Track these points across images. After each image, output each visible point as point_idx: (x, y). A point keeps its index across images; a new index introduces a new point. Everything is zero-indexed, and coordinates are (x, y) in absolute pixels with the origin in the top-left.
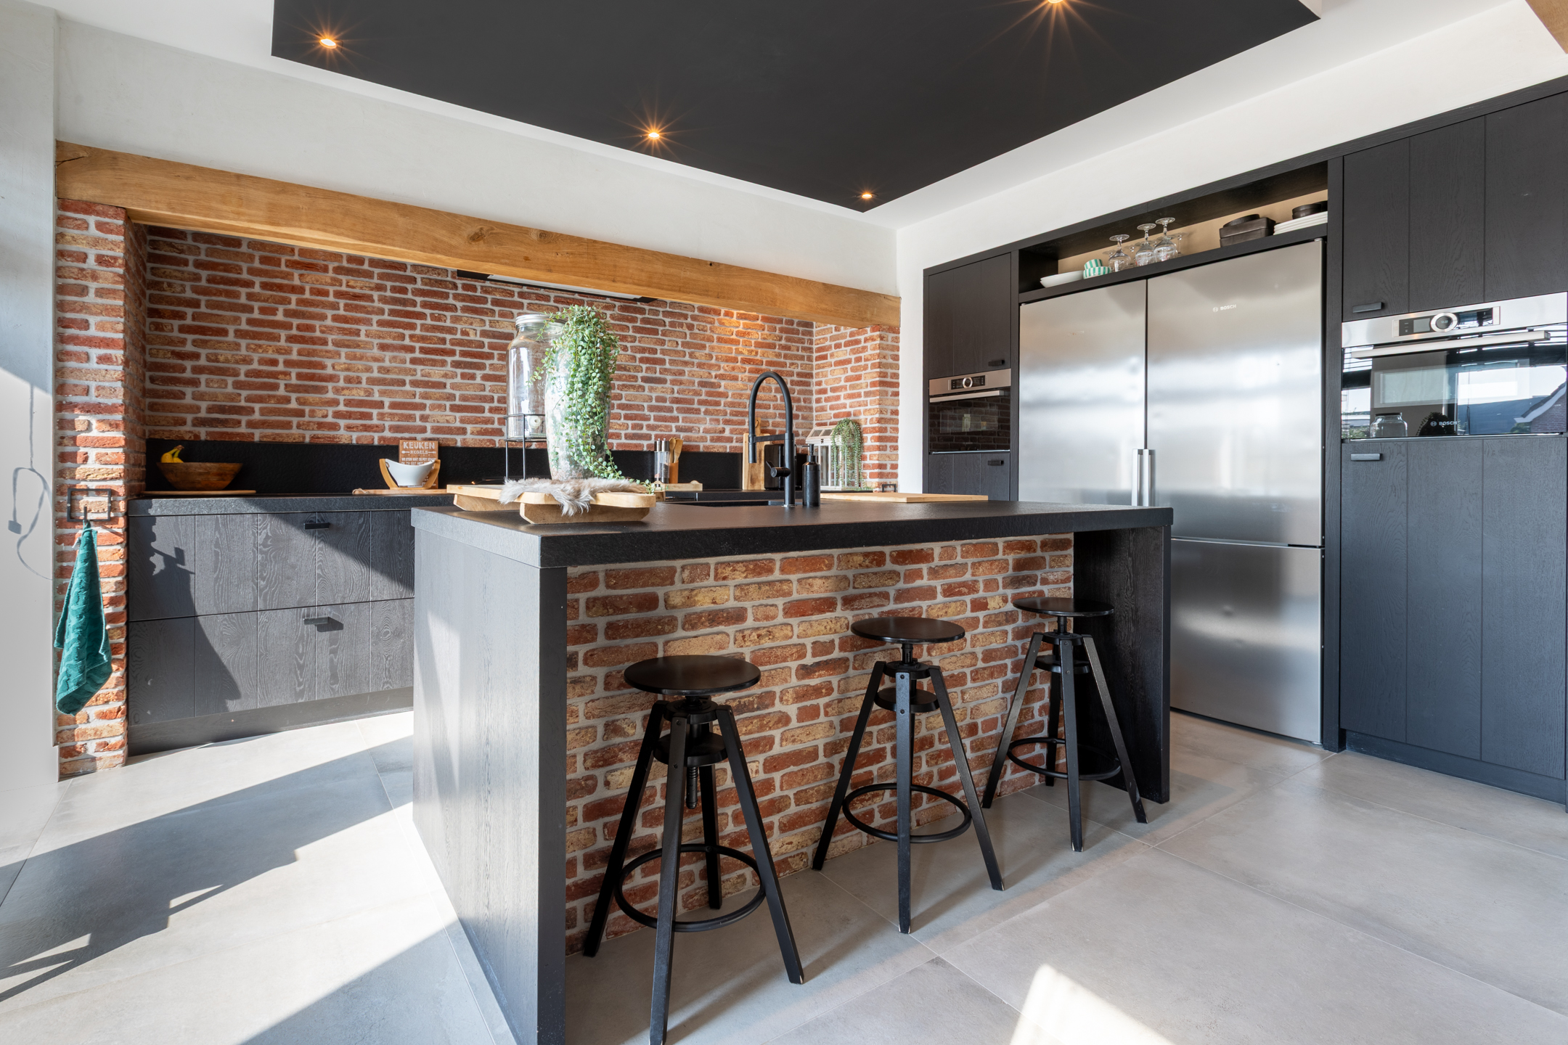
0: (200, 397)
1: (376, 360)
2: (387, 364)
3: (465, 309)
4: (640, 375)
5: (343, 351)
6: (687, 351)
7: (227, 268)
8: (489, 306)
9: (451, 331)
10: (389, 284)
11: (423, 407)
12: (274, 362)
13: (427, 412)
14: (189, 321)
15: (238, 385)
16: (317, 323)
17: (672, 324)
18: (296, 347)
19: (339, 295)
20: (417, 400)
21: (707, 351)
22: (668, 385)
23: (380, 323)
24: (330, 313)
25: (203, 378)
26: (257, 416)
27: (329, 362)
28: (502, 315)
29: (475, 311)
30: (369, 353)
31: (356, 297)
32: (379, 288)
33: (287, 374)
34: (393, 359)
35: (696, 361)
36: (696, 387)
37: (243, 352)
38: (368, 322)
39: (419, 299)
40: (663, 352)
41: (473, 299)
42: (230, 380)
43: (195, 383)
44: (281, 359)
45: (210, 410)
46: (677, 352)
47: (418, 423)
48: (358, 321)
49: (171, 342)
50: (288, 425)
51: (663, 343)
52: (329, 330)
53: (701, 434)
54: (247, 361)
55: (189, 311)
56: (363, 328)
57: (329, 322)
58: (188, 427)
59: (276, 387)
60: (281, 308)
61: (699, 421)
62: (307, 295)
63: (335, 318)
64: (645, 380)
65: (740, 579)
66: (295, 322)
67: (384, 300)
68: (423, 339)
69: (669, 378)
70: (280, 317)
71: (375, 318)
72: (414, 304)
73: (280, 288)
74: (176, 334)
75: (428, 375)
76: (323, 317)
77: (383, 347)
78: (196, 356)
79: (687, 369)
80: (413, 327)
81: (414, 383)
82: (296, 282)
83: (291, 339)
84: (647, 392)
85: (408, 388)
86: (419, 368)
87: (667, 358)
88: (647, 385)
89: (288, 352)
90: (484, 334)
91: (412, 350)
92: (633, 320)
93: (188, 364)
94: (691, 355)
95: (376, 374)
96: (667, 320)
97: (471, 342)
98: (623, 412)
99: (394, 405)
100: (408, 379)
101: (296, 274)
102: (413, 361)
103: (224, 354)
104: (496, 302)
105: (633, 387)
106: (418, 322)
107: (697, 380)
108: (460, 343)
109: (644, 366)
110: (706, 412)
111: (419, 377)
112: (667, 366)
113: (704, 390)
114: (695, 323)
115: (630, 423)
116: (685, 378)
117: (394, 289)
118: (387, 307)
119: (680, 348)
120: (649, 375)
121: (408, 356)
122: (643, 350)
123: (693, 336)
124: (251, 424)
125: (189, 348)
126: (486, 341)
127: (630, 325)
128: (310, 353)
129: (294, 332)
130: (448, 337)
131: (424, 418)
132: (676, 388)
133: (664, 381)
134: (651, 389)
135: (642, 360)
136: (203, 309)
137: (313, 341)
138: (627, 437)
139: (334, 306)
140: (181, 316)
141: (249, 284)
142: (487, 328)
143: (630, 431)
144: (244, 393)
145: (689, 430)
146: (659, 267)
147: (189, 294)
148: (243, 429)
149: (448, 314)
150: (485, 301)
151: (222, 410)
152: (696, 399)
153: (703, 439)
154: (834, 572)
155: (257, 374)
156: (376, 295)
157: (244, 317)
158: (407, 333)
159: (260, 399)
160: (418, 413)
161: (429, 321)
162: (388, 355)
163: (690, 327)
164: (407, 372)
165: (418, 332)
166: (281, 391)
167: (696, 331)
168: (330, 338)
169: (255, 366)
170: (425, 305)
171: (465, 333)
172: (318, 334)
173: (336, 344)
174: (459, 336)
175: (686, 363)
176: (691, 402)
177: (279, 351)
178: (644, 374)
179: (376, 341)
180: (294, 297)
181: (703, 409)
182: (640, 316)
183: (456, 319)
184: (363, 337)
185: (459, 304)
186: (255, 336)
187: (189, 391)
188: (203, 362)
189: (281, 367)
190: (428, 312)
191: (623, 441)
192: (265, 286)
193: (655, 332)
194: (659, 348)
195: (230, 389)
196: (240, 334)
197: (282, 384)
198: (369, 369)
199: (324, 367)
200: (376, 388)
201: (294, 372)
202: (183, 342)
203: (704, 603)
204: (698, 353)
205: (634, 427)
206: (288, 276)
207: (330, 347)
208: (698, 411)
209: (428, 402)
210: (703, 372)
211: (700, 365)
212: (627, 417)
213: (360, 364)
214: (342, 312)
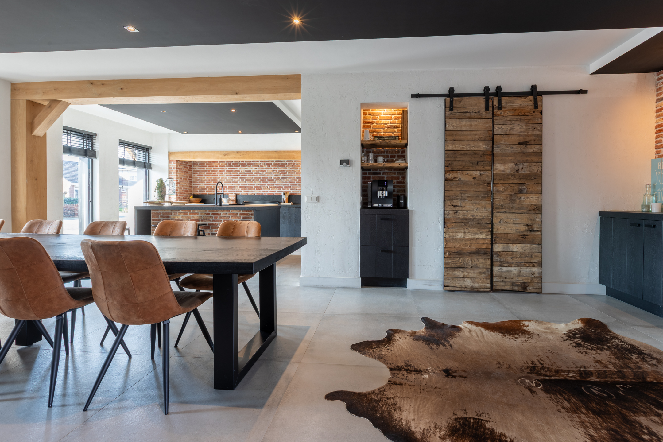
0: (199, 187)
1: (226, 178)
2: (228, 179)
3: (242, 166)
4: (280, 177)
5: (220, 177)
6: (293, 170)
7: (203, 164)
8: (246, 165)
9: (239, 171)
10: (228, 163)
11: (234, 187)
12: (210, 180)
13: (235, 188)
14: (198, 174)
15: (205, 185)
16: (216, 172)
17: (289, 164)
18: (213, 177)
19: (220, 166)
20: (233, 186)
21: (299, 169)
22: (288, 179)
23: (227, 171)
24: (218, 170)
25: (200, 183)
26: (207, 190)
27: (218, 179)
28: (249, 166)
29: (243, 166)
30: (225, 177)
31: (222, 166)
32: (226, 164)
33: (212, 182)
34: (229, 178)
35: (295, 172)
36: (296, 179)
37: (205, 179)
38: (224, 171)
39: (233, 165)
40: (286, 171)
41: (243, 164)
42: (204, 184)
43: (199, 184)
44: (211, 179)
45: (201, 189)
46: (290, 170)
47: (233, 190)
48: (222, 171)
49: (196, 178)
50: (212, 191)
51: (286, 168)
52: (218, 173)
53: (297, 190)
54: (206, 180)
55: (198, 172)
56: (224, 172)
57: (218, 172)
58: (198, 192)
59: (210, 184)
60: (211, 170)
61: (296, 187)
62: (215, 167)
63: (219, 171)
64: (282, 178)
65: (182, 215)
66: (213, 172)
67: (227, 166)
68: (234, 173)
69: (288, 177)
70: (211, 172)
71: (226, 170)
72: (232, 166)
73: (211, 166)
74: (196, 176)
75: (235, 180)
76: (217, 171)
77: (227, 176)
78: (199, 180)
79: (293, 174)
80: (232, 171)
81: (233, 182)
82: (213, 165)
83: (212, 176)
84: (282, 181)
85: (231, 183)
86: (233, 179)
87: (287, 172)
88: (282, 179)
89: (212, 178)
90: (245, 171)
91: (232, 175)
92: (279, 164)
93: (198, 181)
94: (294, 171)
95: (226, 181)
96: (287, 163)
97: (243, 173)
98: (276, 186)
99: (229, 187)
100: (231, 181)
101: (213, 163)
102: (232, 178)
103: (203, 179)
104: (248, 164)
105: (279, 180)
106: (233, 170)
107: (296, 177)
108: (241, 173)
109: (281, 175)
110: (298, 185)
111: (233, 181)
112: (288, 174)
113: (298, 179)
114: (295, 163)
115: (278, 188)
116: (293, 176)
117: (229, 164)
118: (228, 168)
119: (291, 169)
120: (283, 177)
121: (231, 177)
122: (281, 171)
123: (294, 166)
124: (207, 191)
125: (198, 179)
126: (246, 172)
127: (278, 165)
128: (215, 178)
129: (213, 174)
130: (239, 172)
131: (234, 189)
132: (290, 179)
133: (287, 178)
134: (283, 180)
135: (281, 173)
136: (200, 172)
137: (215, 176)
138: (277, 192)
139: (219, 169)
140: (197, 173)
141: (206, 166)
142: (246, 169)
143: (278, 190)
144: (206, 186)
145: (294, 189)
146: (263, 154)
147: (198, 169)
148: (205, 192)
149: (239, 168)
150: (245, 164)
151: (202, 189)
152: (295, 182)
153: (298, 192)
154: (199, 215)
155: (207, 182)
156: (226, 165)
157: (206, 172)
158: (231, 172)
159: (208, 187)
160: (233, 188)
161: (235, 170)
162: (228, 177)
163: (294, 164)
164: (231, 180)
165: (233, 172)
166: (211, 185)
167: (295, 164)
168: (218, 175)
169: (207, 181)
170: (234, 166)
171: (242, 171)
172: (216, 174)
173: (219, 176)
174: (241, 172)
175: (293, 173)
176: (294, 182)
177: (210, 178)
178: (281, 176)
179: (226, 174)
180: (213, 168)
181: (297, 184)
182: (280, 163)
183: (240, 168)
184: (224, 174)
185: (241, 165)
186: (207, 175)
187: (198, 186)
188: (200, 181)
189: (211, 181)
190: (235, 168)
191: (276, 193)
192: (209, 166)
193: (285, 166)
194: (285, 170)
195: (204, 185)
196: (205, 175)
197: (211, 184)
198: (224, 180)
199: (217, 180)
200: (226, 184)
201: (213, 181)
202: (197, 178)
203: (176, 218)
204: (296, 170)
205: (279, 189)
206: (212, 164)
207: (218, 176)
208: (296, 185)
209: (235, 186)
210: (297, 175)
211: (297, 173)
212: (277, 187)
213: (223, 179)
214: (220, 170)
